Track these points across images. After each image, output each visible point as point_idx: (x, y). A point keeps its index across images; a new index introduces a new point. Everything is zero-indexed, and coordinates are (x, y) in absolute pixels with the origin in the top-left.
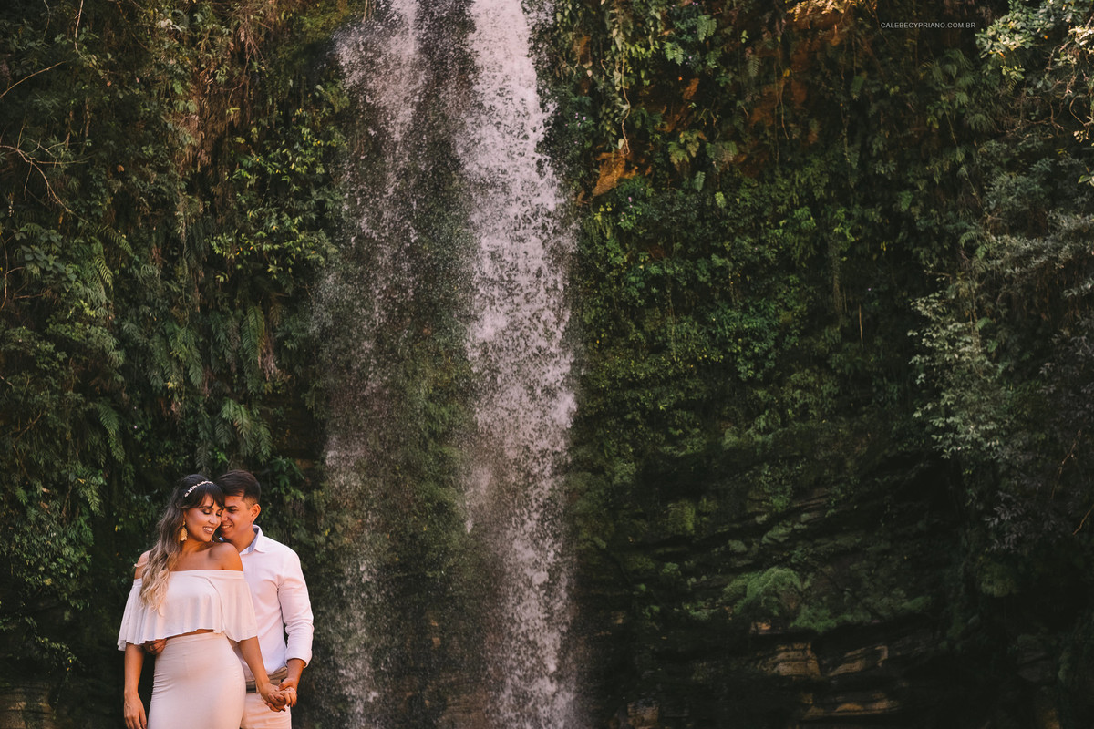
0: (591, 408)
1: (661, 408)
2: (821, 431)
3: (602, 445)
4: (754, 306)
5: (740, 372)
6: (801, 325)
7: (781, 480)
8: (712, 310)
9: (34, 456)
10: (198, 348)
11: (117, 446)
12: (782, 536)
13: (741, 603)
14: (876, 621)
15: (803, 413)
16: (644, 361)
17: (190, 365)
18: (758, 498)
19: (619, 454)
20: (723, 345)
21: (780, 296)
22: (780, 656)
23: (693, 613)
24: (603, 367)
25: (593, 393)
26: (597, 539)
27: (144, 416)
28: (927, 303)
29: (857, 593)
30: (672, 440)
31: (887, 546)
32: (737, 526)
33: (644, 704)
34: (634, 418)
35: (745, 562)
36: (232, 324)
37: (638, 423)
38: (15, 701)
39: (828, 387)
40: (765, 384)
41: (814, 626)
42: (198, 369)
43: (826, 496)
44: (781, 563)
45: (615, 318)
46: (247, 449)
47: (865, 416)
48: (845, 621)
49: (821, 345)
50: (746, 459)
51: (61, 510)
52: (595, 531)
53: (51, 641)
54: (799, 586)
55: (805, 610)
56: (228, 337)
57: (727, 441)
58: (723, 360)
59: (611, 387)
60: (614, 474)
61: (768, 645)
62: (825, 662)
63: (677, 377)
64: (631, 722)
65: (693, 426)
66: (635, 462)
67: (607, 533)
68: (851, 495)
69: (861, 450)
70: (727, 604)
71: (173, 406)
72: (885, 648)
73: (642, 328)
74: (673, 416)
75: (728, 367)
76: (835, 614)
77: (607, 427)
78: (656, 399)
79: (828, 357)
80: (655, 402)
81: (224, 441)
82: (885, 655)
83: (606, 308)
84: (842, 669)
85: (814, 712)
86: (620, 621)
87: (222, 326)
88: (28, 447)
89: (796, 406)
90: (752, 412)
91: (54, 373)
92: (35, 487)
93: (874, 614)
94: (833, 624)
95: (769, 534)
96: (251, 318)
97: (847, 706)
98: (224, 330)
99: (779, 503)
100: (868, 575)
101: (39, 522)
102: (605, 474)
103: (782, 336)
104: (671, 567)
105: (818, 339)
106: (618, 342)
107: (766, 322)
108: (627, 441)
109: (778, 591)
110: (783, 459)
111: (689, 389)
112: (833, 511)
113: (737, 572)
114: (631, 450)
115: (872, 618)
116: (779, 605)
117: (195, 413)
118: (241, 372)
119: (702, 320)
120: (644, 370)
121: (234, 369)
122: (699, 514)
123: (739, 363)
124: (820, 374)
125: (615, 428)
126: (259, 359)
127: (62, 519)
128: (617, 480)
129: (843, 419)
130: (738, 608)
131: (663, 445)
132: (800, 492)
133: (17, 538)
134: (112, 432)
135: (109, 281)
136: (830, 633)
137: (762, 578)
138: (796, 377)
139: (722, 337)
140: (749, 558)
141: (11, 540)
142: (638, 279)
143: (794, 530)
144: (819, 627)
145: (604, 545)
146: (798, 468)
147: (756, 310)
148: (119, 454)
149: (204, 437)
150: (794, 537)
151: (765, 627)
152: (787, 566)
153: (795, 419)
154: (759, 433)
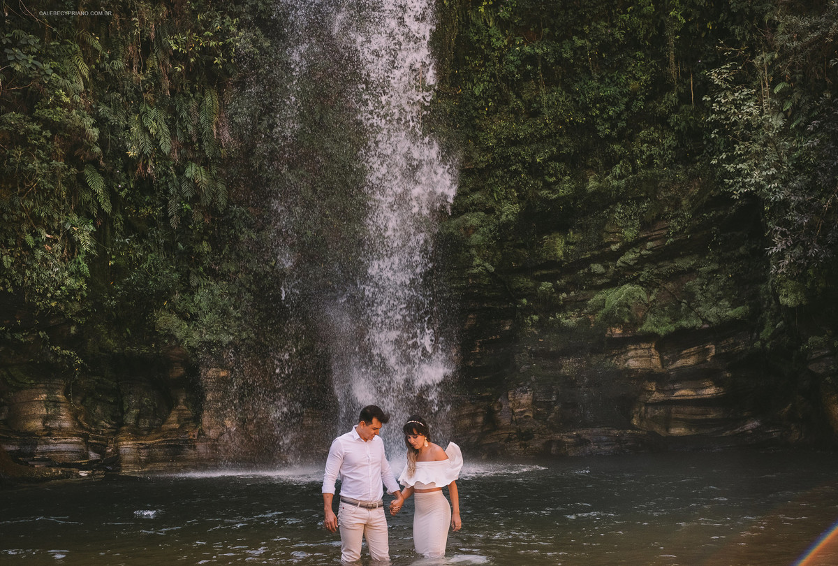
0: (482, 162)
1: (538, 160)
2: (662, 177)
3: (492, 191)
4: (609, 78)
5: (599, 131)
6: (646, 92)
7: (630, 216)
8: (577, 81)
9: (36, 211)
10: (167, 124)
11: (105, 201)
12: (632, 260)
13: (601, 312)
14: (706, 326)
15: (649, 163)
16: (523, 124)
17: (160, 137)
18: (613, 230)
19: (506, 198)
20: (585, 109)
21: (630, 69)
22: (630, 354)
23: (564, 321)
24: (491, 129)
25: (484, 151)
26: (487, 265)
27: (127, 177)
28: (720, 74)
29: (692, 304)
30: (547, 186)
31: (715, 267)
32: (596, 252)
33: (521, 391)
34: (516, 170)
35: (605, 280)
36: (193, 104)
37: (521, 173)
38: (39, 394)
39: (669, 141)
40: (618, 140)
41: (656, 330)
42: (167, 140)
43: (666, 228)
44: (633, 281)
45: (499, 89)
46: (206, 200)
47: (698, 164)
48: (681, 326)
49: (662, 108)
50: (604, 200)
51: (62, 251)
52: (485, 258)
53: (62, 349)
54: (645, 299)
55: (651, 318)
56: (189, 114)
57: (590, 186)
58: (586, 121)
59: (497, 144)
60: (502, 213)
61: (620, 345)
62: (666, 358)
63: (549, 136)
64: (510, 405)
65: (565, 174)
66: (519, 203)
67: (495, 260)
68: (685, 227)
69: (694, 191)
70: (590, 314)
71: (149, 169)
72: (713, 346)
73: (521, 97)
74: (548, 166)
75: (590, 127)
76: (675, 320)
77: (497, 177)
78: (534, 154)
79: (668, 117)
80: (533, 156)
81: (189, 195)
82: (713, 352)
83: (492, 82)
84: (679, 363)
85: (657, 396)
86: (507, 328)
87: (185, 106)
88: (32, 204)
89: (644, 157)
90: (610, 163)
91: (42, 147)
92: (40, 234)
93: (705, 321)
94: (672, 328)
95: (622, 258)
96: (208, 99)
97: (683, 392)
98: (186, 109)
99: (629, 234)
100: (701, 290)
101: (44, 260)
102: (495, 214)
103: (631, 100)
104: (546, 286)
105: (660, 103)
106: (503, 109)
107: (618, 90)
108: (512, 187)
109: (629, 304)
110: (632, 199)
111: (560, 145)
112: (671, 240)
113: (599, 288)
114: (516, 194)
115: (703, 324)
116: (629, 314)
117: (166, 174)
118: (200, 141)
119: (568, 89)
120: (524, 131)
121: (194, 139)
122: (568, 243)
123: (598, 124)
124: (662, 130)
125: (502, 177)
126: (215, 131)
127: (65, 258)
128: (504, 218)
129: (680, 166)
130: (598, 317)
131: (541, 190)
132: (645, 226)
133: (28, 273)
134: (100, 190)
135: (86, 74)
136: (669, 336)
137: (617, 293)
138: (643, 133)
139: (583, 103)
140: (607, 278)
141: (24, 274)
142: (516, 58)
143: (641, 255)
144: (662, 331)
145: (493, 269)
146: (643, 206)
147: (611, 80)
148: (107, 208)
149: (174, 192)
150: (642, 261)
151: (618, 331)
152: (636, 283)
153: (643, 167)
154: (615, 180)
